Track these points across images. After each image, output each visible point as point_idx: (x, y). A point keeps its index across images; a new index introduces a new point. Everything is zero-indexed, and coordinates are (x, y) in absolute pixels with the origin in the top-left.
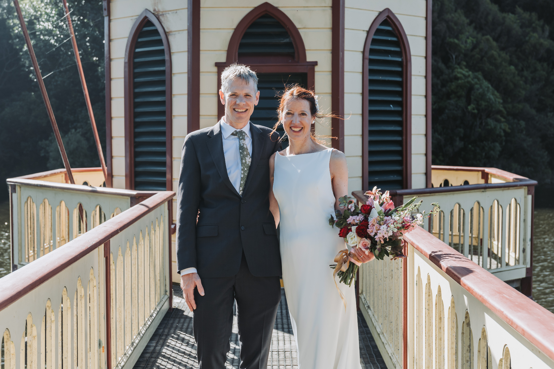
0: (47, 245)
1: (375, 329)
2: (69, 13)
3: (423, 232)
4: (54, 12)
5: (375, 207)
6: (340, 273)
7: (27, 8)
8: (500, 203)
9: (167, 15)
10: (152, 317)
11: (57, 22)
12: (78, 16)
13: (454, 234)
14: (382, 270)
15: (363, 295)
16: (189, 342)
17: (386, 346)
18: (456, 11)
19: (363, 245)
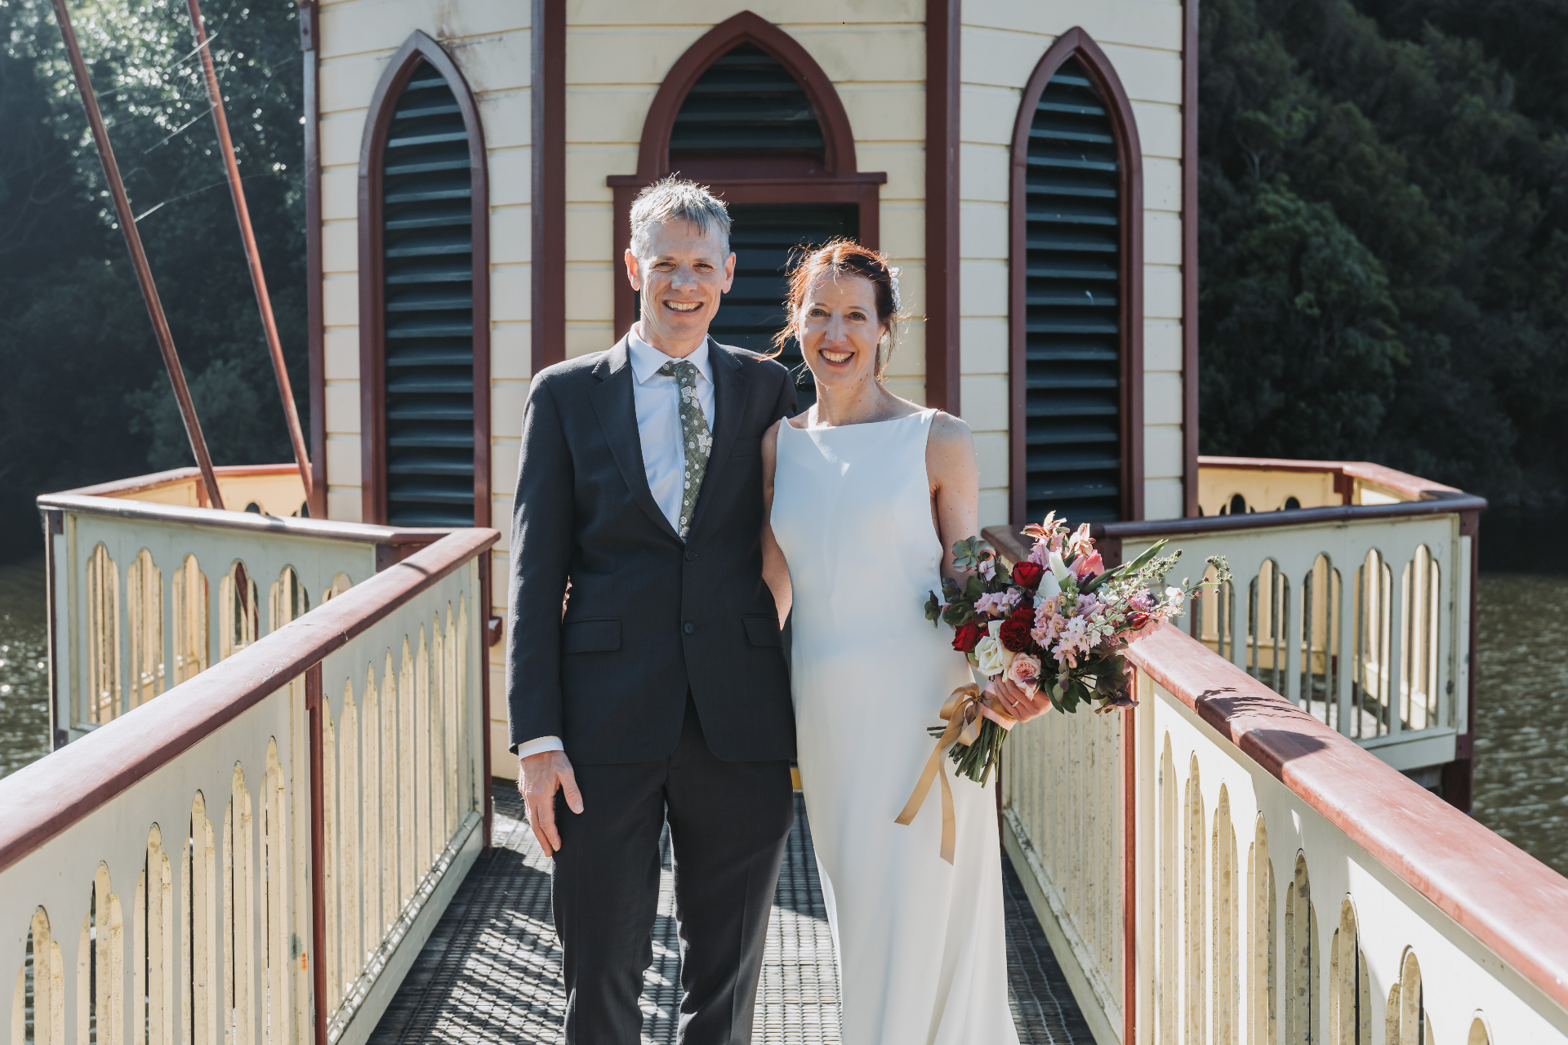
0: (148, 676)
1: (1046, 904)
2: (205, 43)
3: (1179, 639)
4: (164, 40)
5: (1052, 567)
6: (957, 751)
7: (92, 29)
8: (1385, 559)
9: (476, 46)
10: (438, 872)
11: (174, 66)
12: (230, 51)
13: (1259, 643)
14: (1064, 742)
15: (1012, 810)
16: (539, 941)
17: (1077, 951)
18: (1261, 36)
19: (1018, 672)
